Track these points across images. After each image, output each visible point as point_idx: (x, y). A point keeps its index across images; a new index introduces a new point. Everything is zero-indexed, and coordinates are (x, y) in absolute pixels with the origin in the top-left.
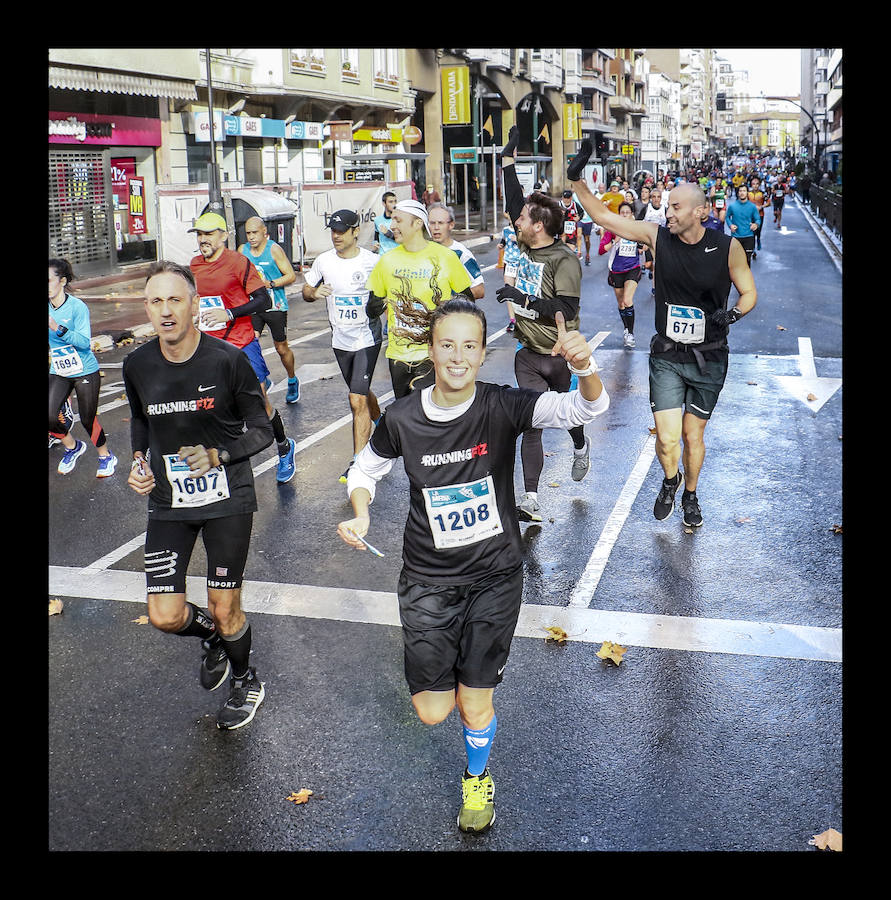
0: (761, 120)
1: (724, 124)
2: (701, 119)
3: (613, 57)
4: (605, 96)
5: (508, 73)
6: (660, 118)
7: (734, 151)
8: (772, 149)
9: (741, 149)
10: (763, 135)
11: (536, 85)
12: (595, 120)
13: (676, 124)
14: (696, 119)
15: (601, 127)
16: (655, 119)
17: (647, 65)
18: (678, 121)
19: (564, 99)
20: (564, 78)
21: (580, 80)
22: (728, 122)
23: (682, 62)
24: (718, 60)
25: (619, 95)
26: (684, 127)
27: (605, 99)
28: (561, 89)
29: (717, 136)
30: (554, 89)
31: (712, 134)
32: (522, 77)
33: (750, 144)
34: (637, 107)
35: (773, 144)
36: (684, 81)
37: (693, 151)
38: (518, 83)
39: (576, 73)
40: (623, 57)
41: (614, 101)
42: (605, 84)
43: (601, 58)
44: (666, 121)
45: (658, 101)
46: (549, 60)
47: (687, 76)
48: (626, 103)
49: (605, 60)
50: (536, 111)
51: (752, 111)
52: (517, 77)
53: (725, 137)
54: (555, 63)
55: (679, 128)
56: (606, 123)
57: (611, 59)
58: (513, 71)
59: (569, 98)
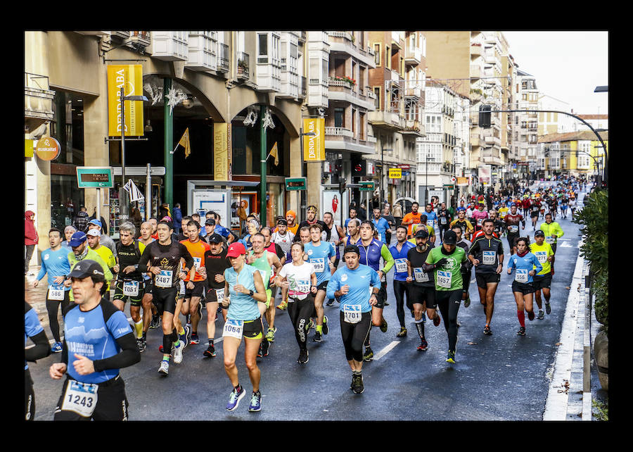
0: (569, 141)
1: (526, 145)
2: (496, 140)
3: (374, 65)
4: (363, 111)
5: (220, 77)
6: (442, 137)
7: (539, 175)
8: (583, 172)
9: (546, 173)
10: (573, 158)
11: (263, 95)
12: (346, 138)
13: (463, 145)
14: (488, 139)
15: (356, 147)
16: (436, 138)
17: (422, 76)
18: (466, 141)
19: (306, 113)
20: (304, 88)
21: (326, 91)
22: (532, 143)
23: (472, 75)
24: (519, 74)
25: (383, 110)
26: (473, 148)
27: (362, 115)
28: (300, 102)
29: (517, 158)
30: (291, 100)
31: (511, 156)
32: (241, 84)
33: (557, 168)
34: (410, 124)
35: (582, 167)
36: (474, 96)
37: (481, 175)
38: (235, 90)
39: (321, 82)
40: (389, 67)
41: (375, 117)
42: (362, 97)
43: (357, 66)
44: (450, 142)
45: (439, 118)
46: (281, 64)
47: (478, 92)
48: (392, 119)
49: (362, 69)
50: (265, 125)
51: (560, 131)
52: (234, 83)
53: (527, 160)
54: (288, 69)
55: (467, 149)
56: (363, 142)
57: (370, 68)
58: (227, 76)
59: (313, 112)
